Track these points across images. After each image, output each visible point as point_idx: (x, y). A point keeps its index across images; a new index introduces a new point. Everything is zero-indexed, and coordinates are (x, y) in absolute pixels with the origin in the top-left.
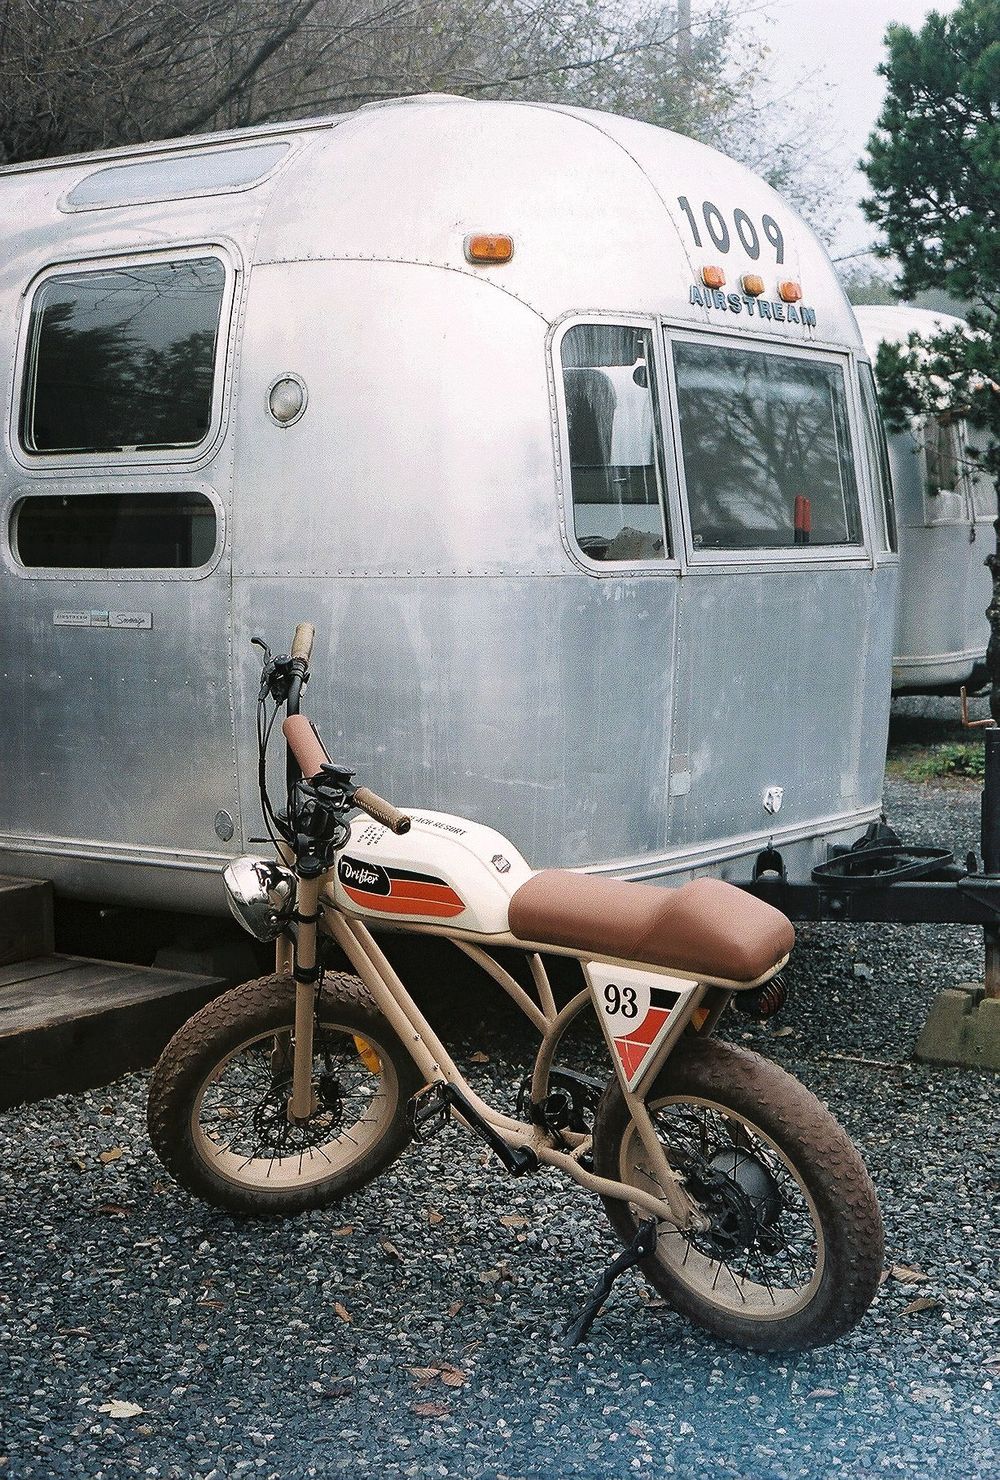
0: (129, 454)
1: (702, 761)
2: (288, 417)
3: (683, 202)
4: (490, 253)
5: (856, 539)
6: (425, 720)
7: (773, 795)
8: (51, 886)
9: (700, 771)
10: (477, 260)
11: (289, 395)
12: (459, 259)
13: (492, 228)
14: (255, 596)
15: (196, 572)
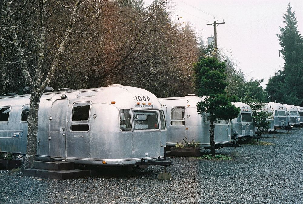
0: (81, 121)
1: (136, 150)
2: (95, 118)
3: (136, 97)
4: (113, 103)
5: (159, 129)
6: (107, 145)
7: (147, 154)
8: (73, 162)
9: (136, 151)
10: (112, 104)
11: (95, 116)
12: (110, 103)
13: (113, 101)
14: (92, 134)
15: (87, 132)
